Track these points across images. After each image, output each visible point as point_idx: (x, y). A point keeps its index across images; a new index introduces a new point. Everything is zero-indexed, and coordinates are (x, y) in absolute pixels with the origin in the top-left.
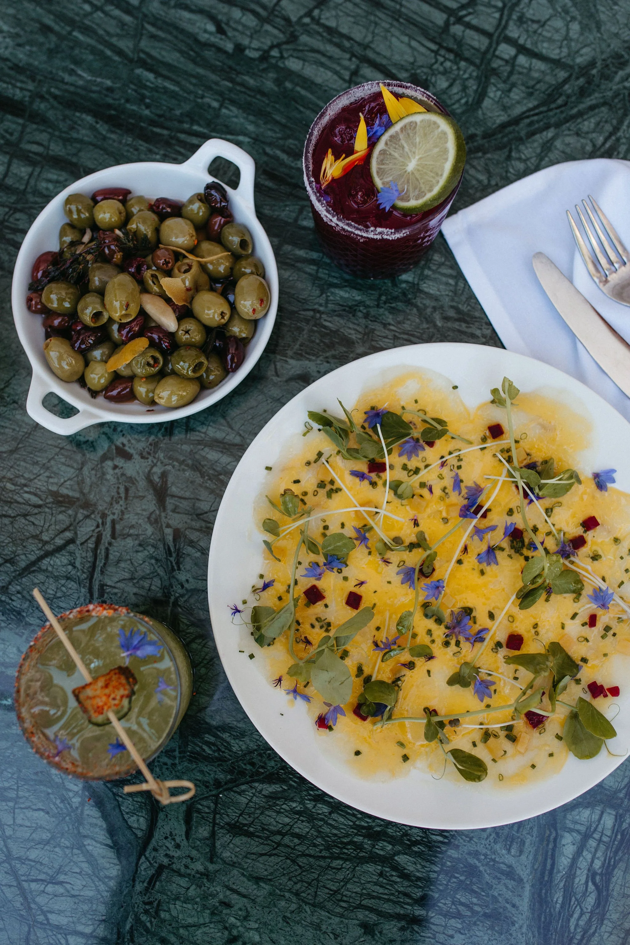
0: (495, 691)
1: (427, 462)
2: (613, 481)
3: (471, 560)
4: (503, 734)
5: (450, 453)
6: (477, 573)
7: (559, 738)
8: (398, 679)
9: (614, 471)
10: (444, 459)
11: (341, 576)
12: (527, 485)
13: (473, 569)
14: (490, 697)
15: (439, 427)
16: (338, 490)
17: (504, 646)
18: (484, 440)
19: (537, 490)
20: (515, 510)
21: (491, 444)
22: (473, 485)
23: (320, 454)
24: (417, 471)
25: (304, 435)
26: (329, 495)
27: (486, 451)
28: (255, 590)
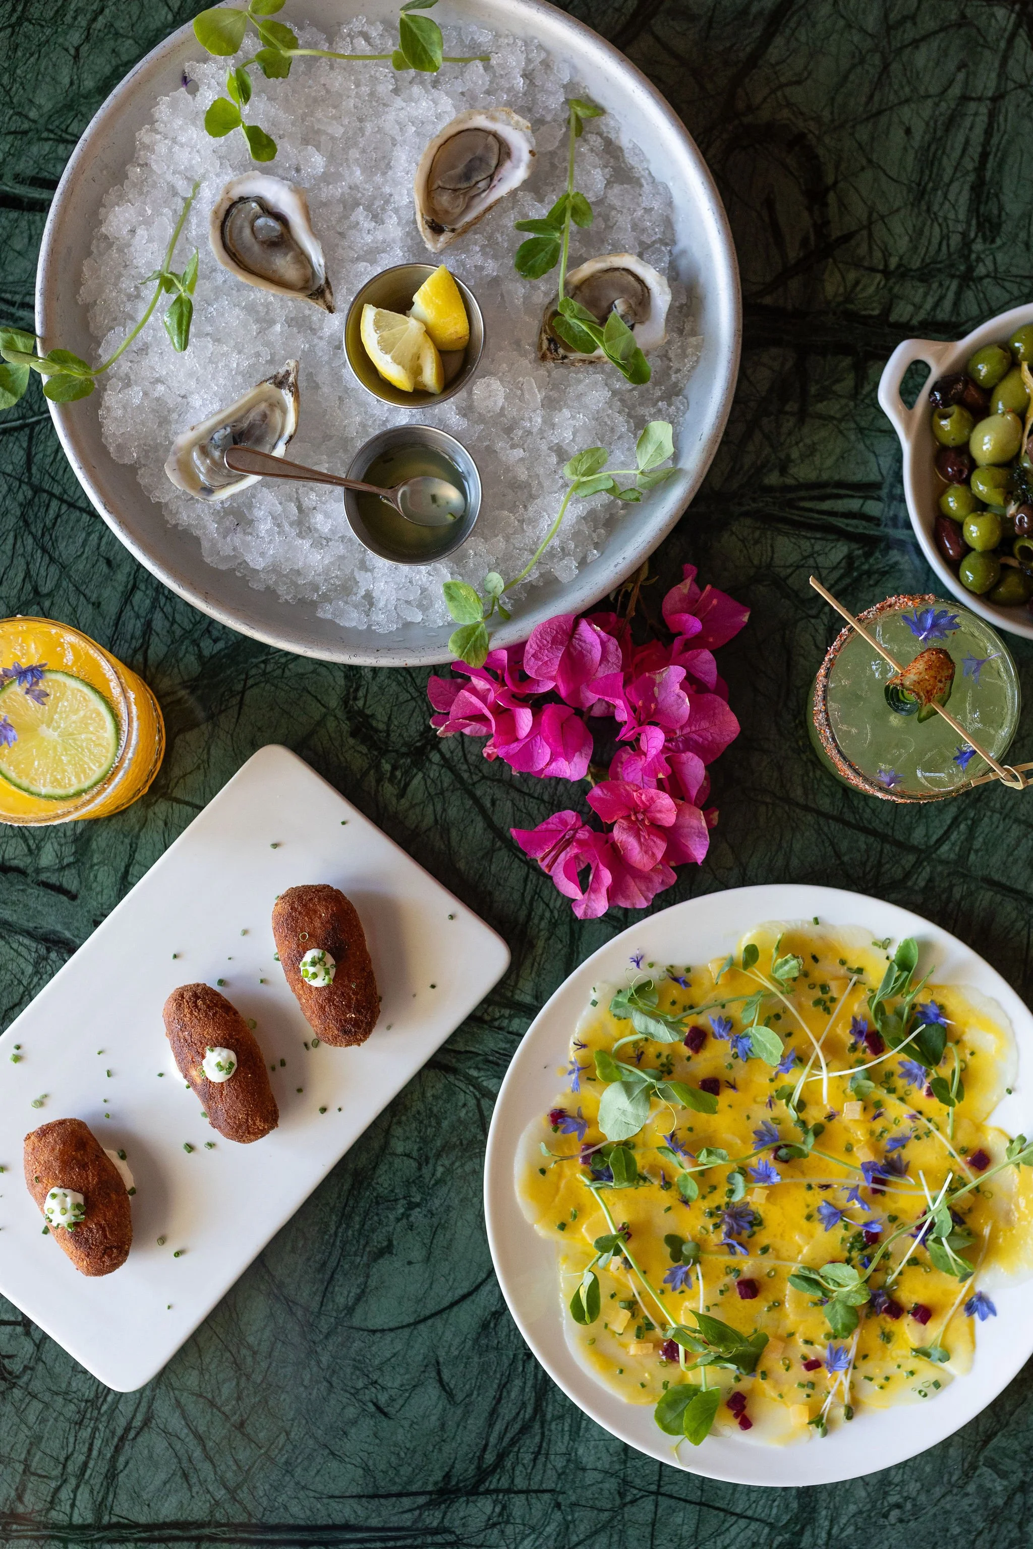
0: (682, 1292)
1: (906, 1098)
2: (983, 1318)
3: (817, 1199)
4: (641, 1321)
5: (930, 1120)
6: (806, 1212)
7: (665, 1385)
8: (645, 1179)
9: (994, 1312)
10: (919, 1116)
11: (731, 1060)
12: (932, 1225)
13: (808, 1206)
14: (674, 1289)
15: (953, 1095)
16: (827, 1010)
17: (739, 1279)
18: (963, 1151)
19: (931, 1237)
20: (897, 1223)
21: (960, 1161)
22: (904, 1163)
23: (860, 971)
24: (892, 1090)
25: (875, 944)
26: (818, 1002)
27: (950, 1159)
28: (671, 969)
